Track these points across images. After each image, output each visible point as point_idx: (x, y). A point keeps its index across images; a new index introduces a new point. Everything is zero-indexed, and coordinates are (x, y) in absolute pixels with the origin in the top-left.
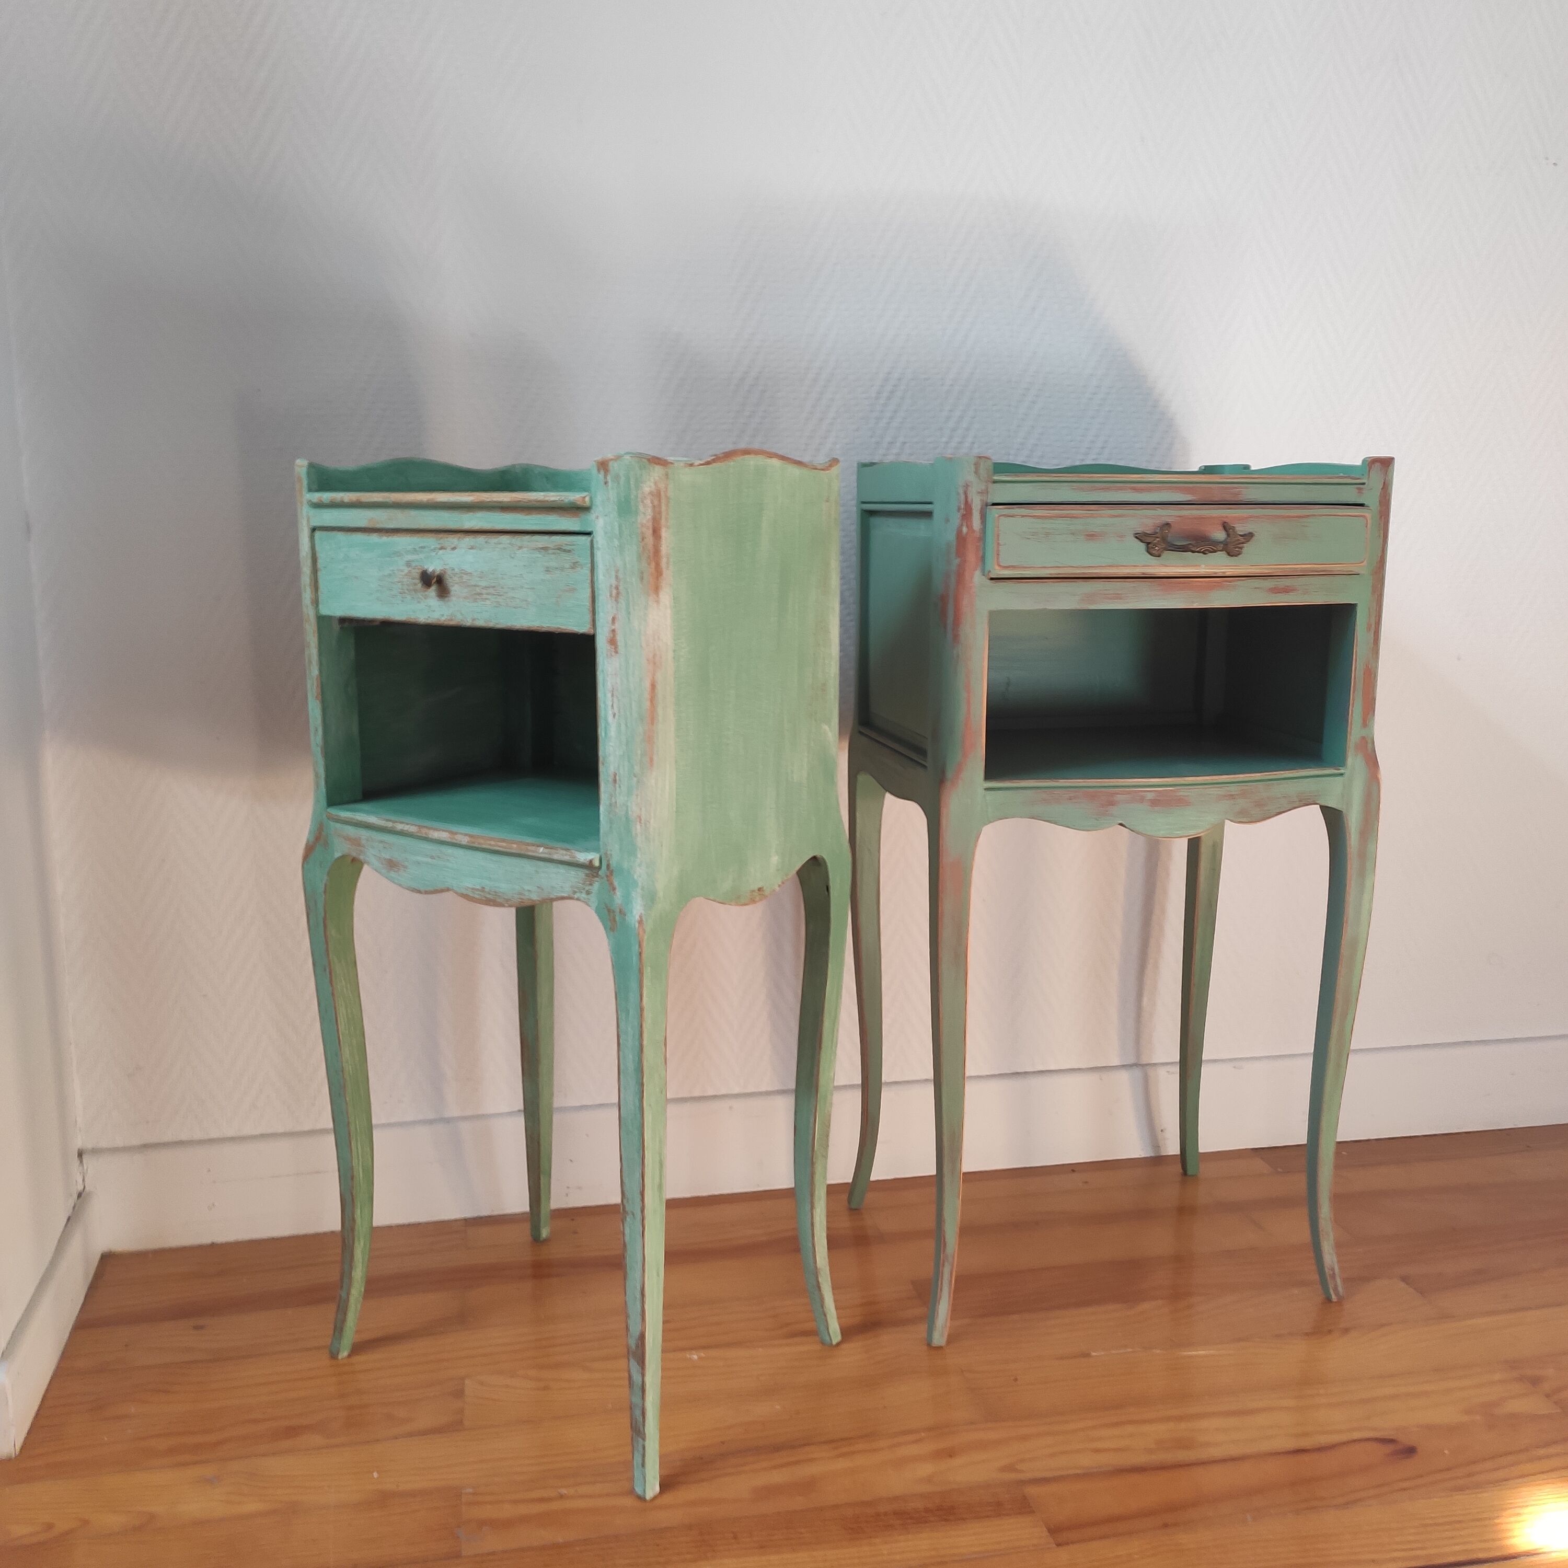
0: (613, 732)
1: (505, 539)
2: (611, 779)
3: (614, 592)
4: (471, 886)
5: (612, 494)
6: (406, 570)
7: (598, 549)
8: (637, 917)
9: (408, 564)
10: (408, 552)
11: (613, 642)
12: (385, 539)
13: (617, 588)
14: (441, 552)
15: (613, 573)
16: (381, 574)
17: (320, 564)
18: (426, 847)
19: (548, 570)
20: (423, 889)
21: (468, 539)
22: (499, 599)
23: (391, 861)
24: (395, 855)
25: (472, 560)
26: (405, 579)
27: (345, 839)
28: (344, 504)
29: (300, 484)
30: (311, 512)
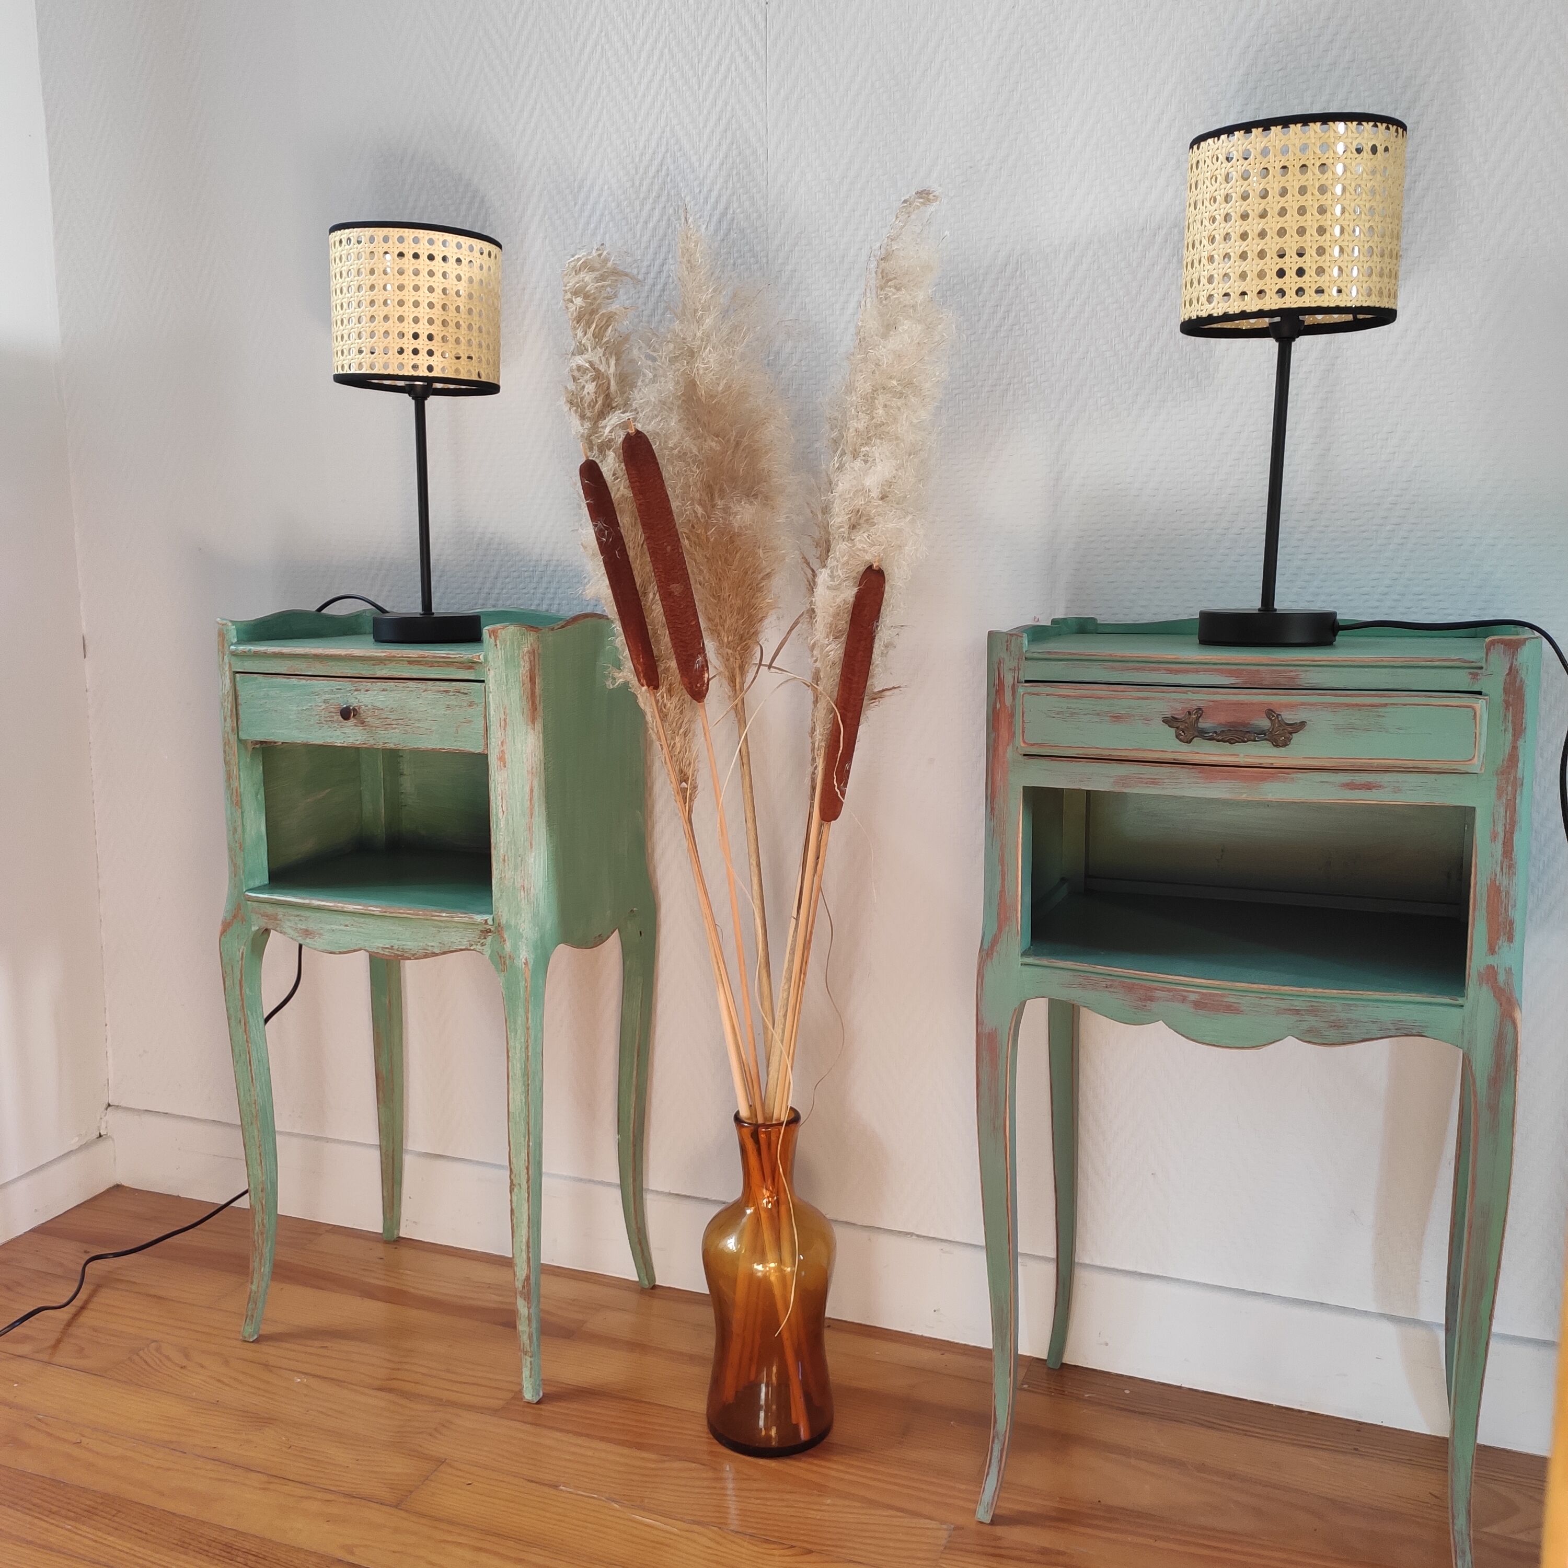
0: (502, 824)
1: (411, 683)
2: (501, 859)
3: (503, 723)
4: (381, 946)
5: (501, 654)
6: (326, 706)
7: (490, 692)
8: (524, 960)
9: (325, 701)
10: (325, 693)
11: (502, 759)
12: (303, 682)
13: (505, 720)
14: (356, 693)
15: (502, 710)
16: (300, 708)
17: (241, 700)
18: (341, 918)
19: (448, 707)
20: (337, 951)
21: (379, 684)
22: (407, 728)
23: (306, 930)
24: (312, 926)
25: (383, 699)
26: (323, 713)
27: (263, 915)
28: (266, 654)
29: (221, 638)
30: (233, 659)
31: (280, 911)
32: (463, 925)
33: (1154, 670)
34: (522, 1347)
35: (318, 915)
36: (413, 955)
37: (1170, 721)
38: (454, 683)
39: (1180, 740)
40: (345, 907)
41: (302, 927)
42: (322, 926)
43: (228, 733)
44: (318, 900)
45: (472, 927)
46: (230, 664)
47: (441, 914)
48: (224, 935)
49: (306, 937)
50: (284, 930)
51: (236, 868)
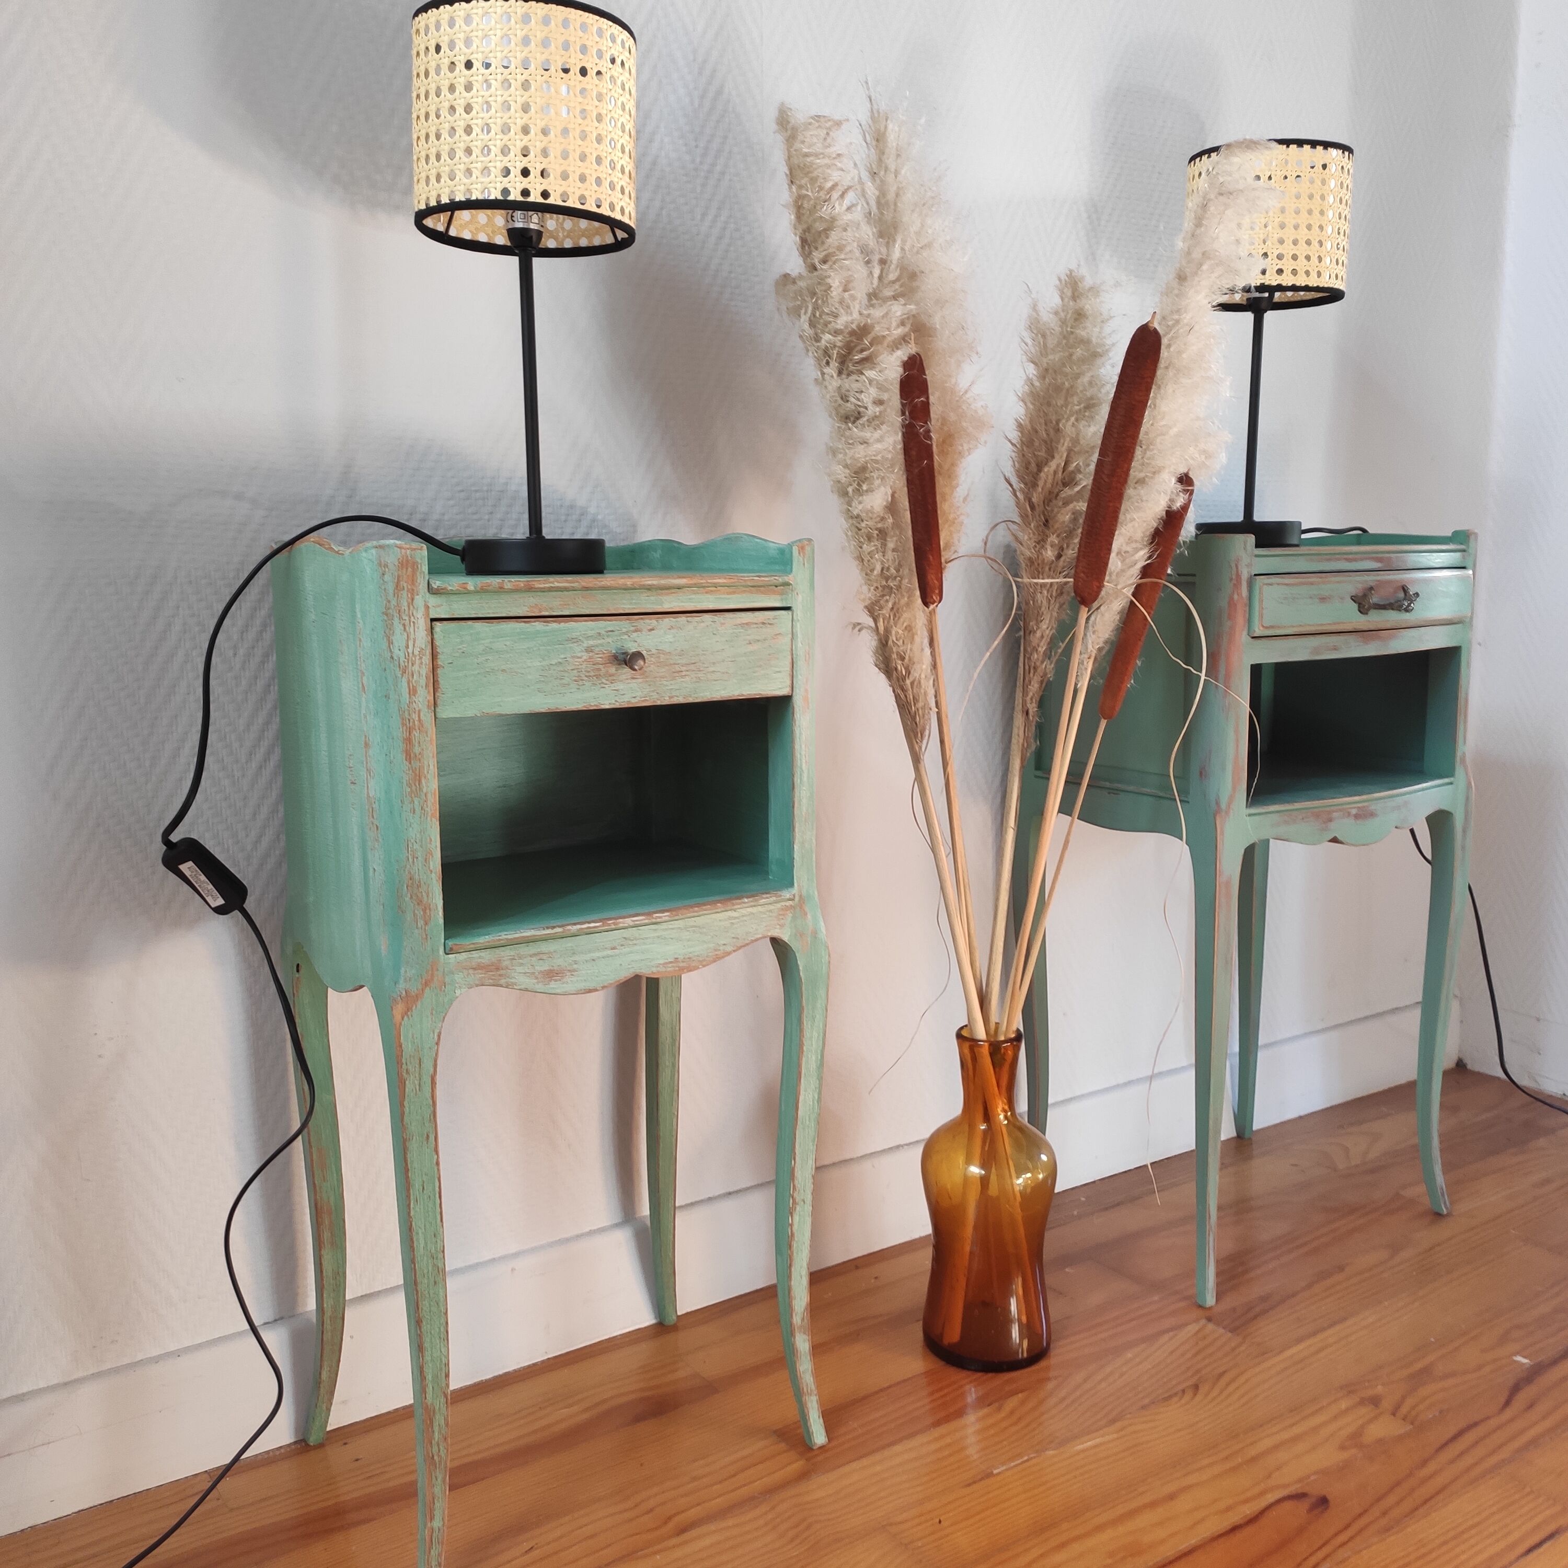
1: (706, 616)
3: (806, 656)
4: (662, 962)
5: (807, 574)
6: (585, 656)
7: (797, 621)
9: (589, 650)
10: (588, 638)
11: (806, 699)
12: (554, 626)
13: (808, 653)
14: (635, 634)
15: (807, 641)
16: (544, 663)
17: (442, 660)
18: (609, 940)
19: (750, 643)
21: (668, 620)
22: (699, 674)
23: (550, 971)
24: (559, 962)
25: (671, 640)
26: (583, 666)
27: (474, 969)
28: (501, 590)
29: (410, 569)
30: (433, 600)
31: (506, 954)
32: (762, 908)
34: (806, 1389)
35: (570, 945)
36: (701, 962)
38: (757, 613)
40: (620, 923)
41: (542, 969)
42: (576, 958)
43: (419, 711)
44: (575, 924)
45: (771, 907)
46: (427, 608)
47: (743, 900)
48: (408, 1016)
49: (551, 981)
50: (513, 980)
51: (428, 911)
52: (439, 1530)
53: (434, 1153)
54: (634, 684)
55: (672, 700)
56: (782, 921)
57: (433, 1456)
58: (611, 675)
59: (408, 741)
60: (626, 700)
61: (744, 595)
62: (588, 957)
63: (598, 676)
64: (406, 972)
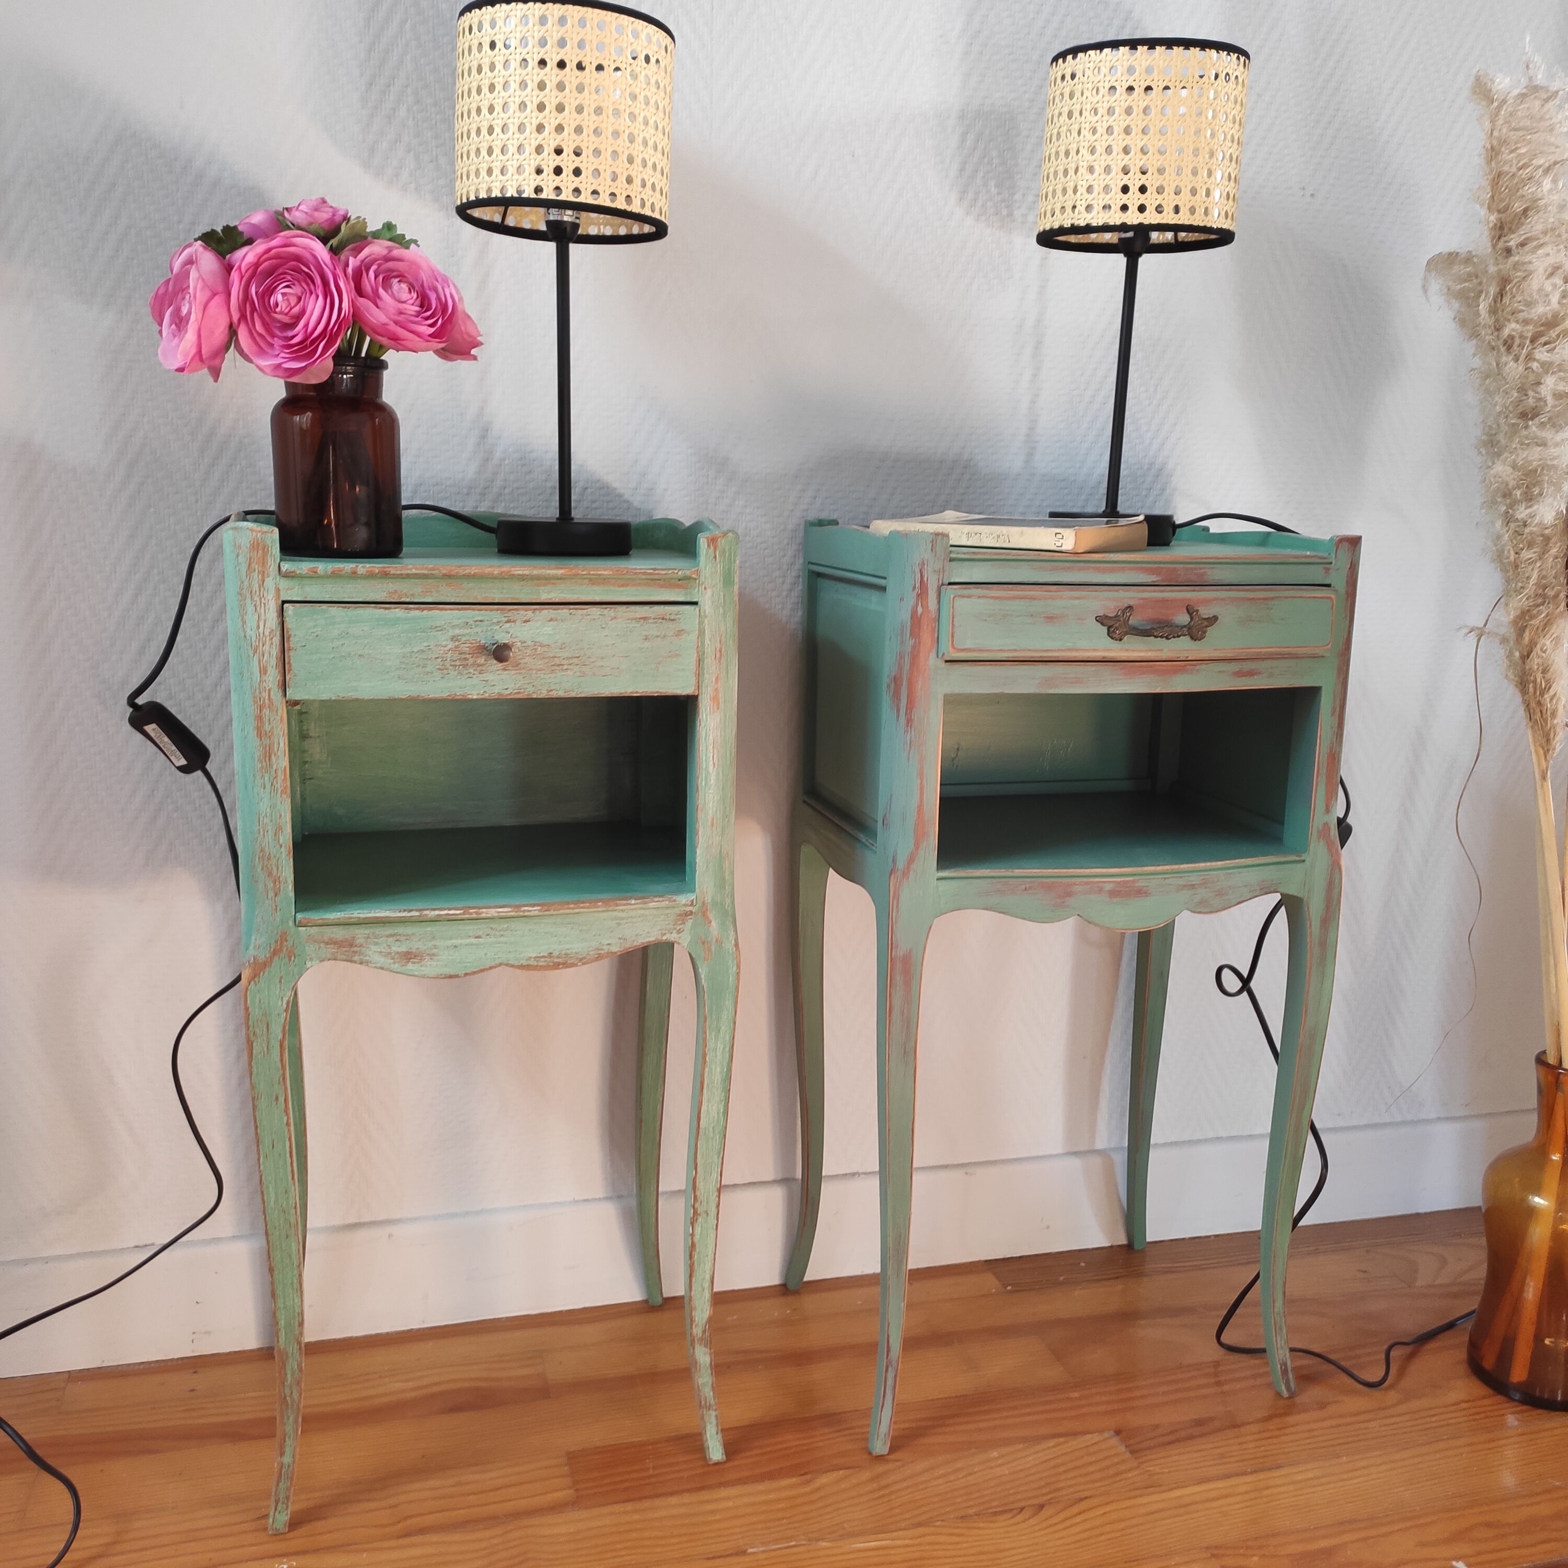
0: (712, 781)
1: (594, 609)
2: (709, 823)
3: (718, 654)
4: (534, 955)
5: (719, 567)
6: (451, 645)
7: (706, 617)
8: (733, 942)
9: (454, 639)
10: (454, 627)
11: (716, 699)
12: (415, 613)
13: (720, 651)
14: (508, 625)
15: (718, 638)
16: (405, 650)
17: (293, 642)
18: (472, 928)
19: (646, 638)
20: (461, 973)
21: (546, 611)
22: (585, 669)
23: (408, 953)
24: (416, 945)
25: (551, 632)
26: (449, 655)
27: (327, 943)
28: (354, 575)
29: (260, 552)
30: (284, 583)
31: (360, 933)
32: (654, 912)
33: (1080, 569)
34: (703, 1403)
35: (429, 929)
36: (581, 960)
37: (1101, 620)
38: (655, 608)
39: (1112, 638)
40: (483, 913)
41: (400, 950)
42: (437, 943)
43: (269, 690)
44: (434, 910)
45: (667, 911)
46: (278, 590)
47: (629, 902)
48: (255, 982)
49: (408, 962)
50: (367, 958)
51: (277, 883)
52: (289, 1466)
53: (284, 1114)
54: (505, 675)
55: (551, 693)
56: (681, 926)
57: (285, 1397)
58: (479, 665)
59: (259, 718)
60: (496, 691)
61: (639, 588)
62: (449, 943)
63: (465, 666)
64: (256, 939)
